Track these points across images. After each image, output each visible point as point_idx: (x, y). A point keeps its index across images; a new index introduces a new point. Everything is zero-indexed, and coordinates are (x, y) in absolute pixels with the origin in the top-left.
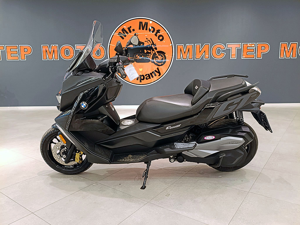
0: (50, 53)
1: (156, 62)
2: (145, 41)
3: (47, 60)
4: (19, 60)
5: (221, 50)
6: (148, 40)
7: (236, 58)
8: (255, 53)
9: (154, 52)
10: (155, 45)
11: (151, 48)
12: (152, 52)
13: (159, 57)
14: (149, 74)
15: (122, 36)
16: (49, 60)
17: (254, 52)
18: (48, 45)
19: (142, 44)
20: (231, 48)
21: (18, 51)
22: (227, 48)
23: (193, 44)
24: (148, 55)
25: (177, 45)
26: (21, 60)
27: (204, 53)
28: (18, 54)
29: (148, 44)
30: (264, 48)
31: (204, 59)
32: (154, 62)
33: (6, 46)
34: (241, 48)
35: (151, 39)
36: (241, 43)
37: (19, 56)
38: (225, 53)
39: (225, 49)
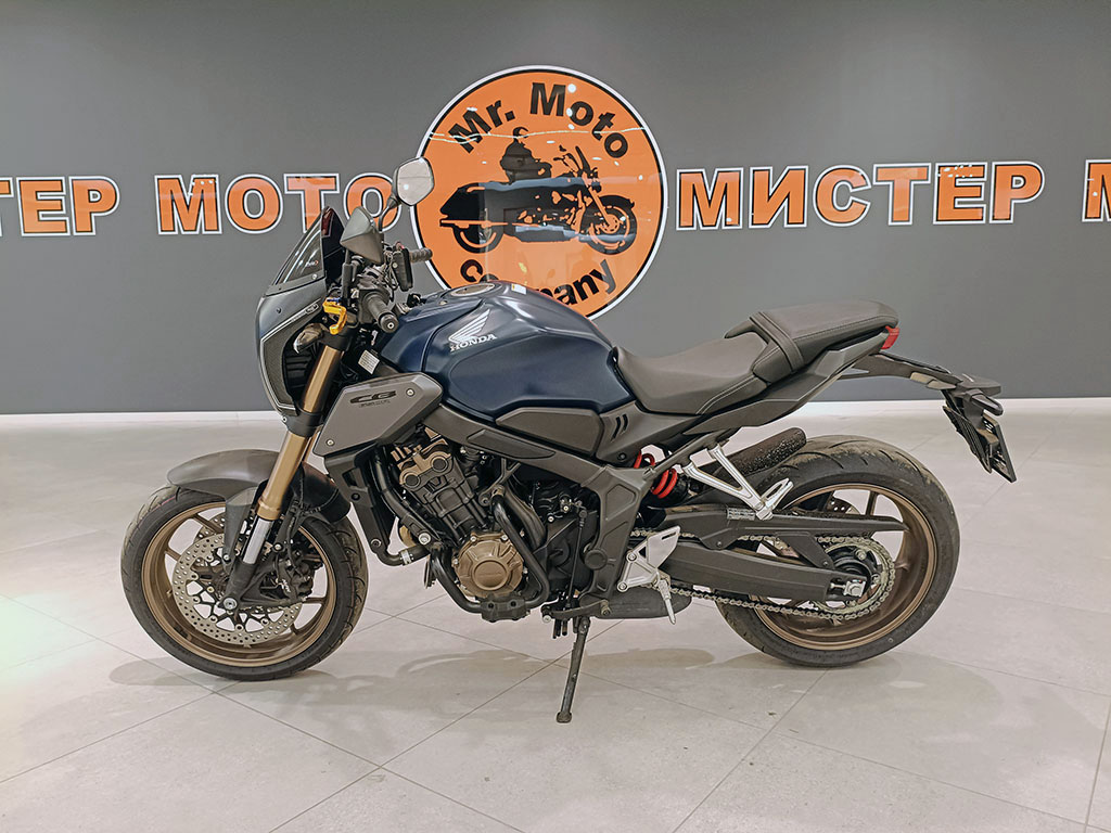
0: (188, 207)
1: (597, 241)
2: (555, 159)
3: (176, 233)
4: (69, 234)
5: (851, 190)
6: (565, 153)
7: (910, 223)
8: (987, 201)
10: (592, 171)
11: (577, 187)
12: (583, 201)
13: (610, 218)
14: (568, 287)
16: (183, 233)
17: (982, 199)
19: (543, 171)
20: (891, 183)
21: (63, 198)
22: (875, 183)
23: (742, 169)
25: (678, 171)
26: (75, 234)
27: (786, 203)
28: (64, 212)
29: (567, 170)
30: (1020, 182)
31: (786, 225)
33: (18, 179)
34: (929, 182)
35: (577, 148)
36: (930, 164)
37: (67, 219)
38: (869, 204)
39: (870, 187)
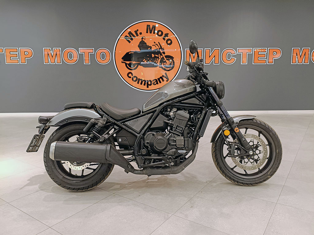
0: (52, 57)
1: (164, 67)
2: (153, 45)
3: (49, 64)
5: (231, 55)
6: (155, 44)
7: (247, 64)
8: (267, 58)
9: (162, 57)
10: (163, 49)
11: (159, 53)
12: (160, 57)
13: (167, 61)
15: (129, 39)
17: (265, 58)
19: (149, 48)
20: (242, 53)
21: (17, 54)
22: (237, 53)
23: (202, 49)
24: (156, 60)
25: (186, 49)
26: (21, 63)
27: (214, 58)
28: (18, 57)
29: (156, 48)
30: (275, 53)
31: (214, 64)
32: (162, 67)
33: (5, 48)
34: (252, 53)
35: (159, 42)
36: (252, 48)
37: (19, 59)
38: (236, 59)
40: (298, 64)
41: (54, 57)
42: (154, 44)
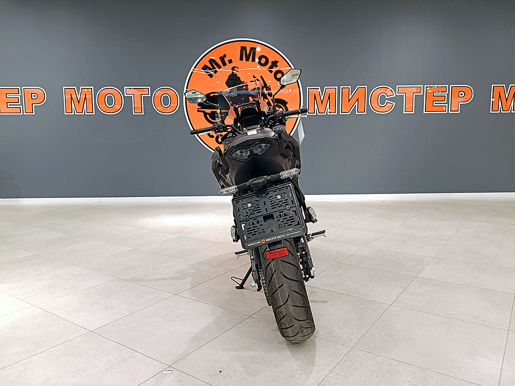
0: (79, 102)
3: (73, 114)
4: (22, 114)
6: (256, 79)
7: (413, 112)
8: (448, 103)
10: (268, 87)
16: (76, 114)
17: (446, 102)
18: (75, 87)
20: (404, 94)
21: (19, 97)
22: (397, 94)
23: (337, 87)
25: (308, 88)
26: (25, 114)
27: (357, 103)
28: (20, 103)
29: (257, 87)
30: (462, 94)
31: (357, 113)
34: (422, 94)
35: (261, 77)
36: (422, 86)
37: (21, 107)
38: (394, 104)
39: (395, 96)
40: (502, 112)
41: (81, 103)
42: (254, 79)
